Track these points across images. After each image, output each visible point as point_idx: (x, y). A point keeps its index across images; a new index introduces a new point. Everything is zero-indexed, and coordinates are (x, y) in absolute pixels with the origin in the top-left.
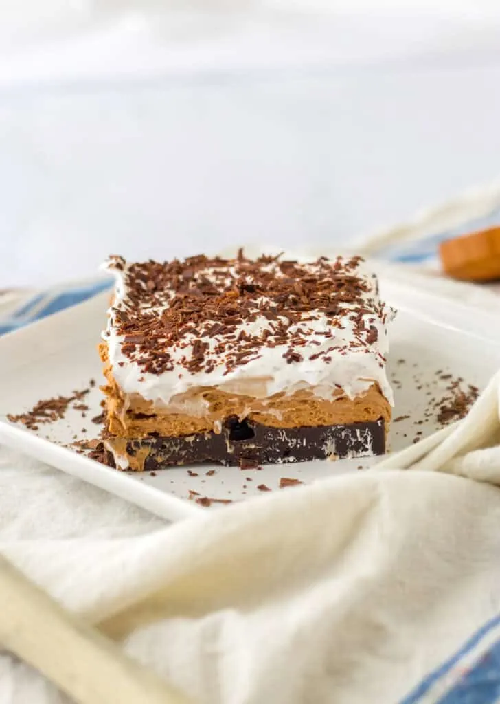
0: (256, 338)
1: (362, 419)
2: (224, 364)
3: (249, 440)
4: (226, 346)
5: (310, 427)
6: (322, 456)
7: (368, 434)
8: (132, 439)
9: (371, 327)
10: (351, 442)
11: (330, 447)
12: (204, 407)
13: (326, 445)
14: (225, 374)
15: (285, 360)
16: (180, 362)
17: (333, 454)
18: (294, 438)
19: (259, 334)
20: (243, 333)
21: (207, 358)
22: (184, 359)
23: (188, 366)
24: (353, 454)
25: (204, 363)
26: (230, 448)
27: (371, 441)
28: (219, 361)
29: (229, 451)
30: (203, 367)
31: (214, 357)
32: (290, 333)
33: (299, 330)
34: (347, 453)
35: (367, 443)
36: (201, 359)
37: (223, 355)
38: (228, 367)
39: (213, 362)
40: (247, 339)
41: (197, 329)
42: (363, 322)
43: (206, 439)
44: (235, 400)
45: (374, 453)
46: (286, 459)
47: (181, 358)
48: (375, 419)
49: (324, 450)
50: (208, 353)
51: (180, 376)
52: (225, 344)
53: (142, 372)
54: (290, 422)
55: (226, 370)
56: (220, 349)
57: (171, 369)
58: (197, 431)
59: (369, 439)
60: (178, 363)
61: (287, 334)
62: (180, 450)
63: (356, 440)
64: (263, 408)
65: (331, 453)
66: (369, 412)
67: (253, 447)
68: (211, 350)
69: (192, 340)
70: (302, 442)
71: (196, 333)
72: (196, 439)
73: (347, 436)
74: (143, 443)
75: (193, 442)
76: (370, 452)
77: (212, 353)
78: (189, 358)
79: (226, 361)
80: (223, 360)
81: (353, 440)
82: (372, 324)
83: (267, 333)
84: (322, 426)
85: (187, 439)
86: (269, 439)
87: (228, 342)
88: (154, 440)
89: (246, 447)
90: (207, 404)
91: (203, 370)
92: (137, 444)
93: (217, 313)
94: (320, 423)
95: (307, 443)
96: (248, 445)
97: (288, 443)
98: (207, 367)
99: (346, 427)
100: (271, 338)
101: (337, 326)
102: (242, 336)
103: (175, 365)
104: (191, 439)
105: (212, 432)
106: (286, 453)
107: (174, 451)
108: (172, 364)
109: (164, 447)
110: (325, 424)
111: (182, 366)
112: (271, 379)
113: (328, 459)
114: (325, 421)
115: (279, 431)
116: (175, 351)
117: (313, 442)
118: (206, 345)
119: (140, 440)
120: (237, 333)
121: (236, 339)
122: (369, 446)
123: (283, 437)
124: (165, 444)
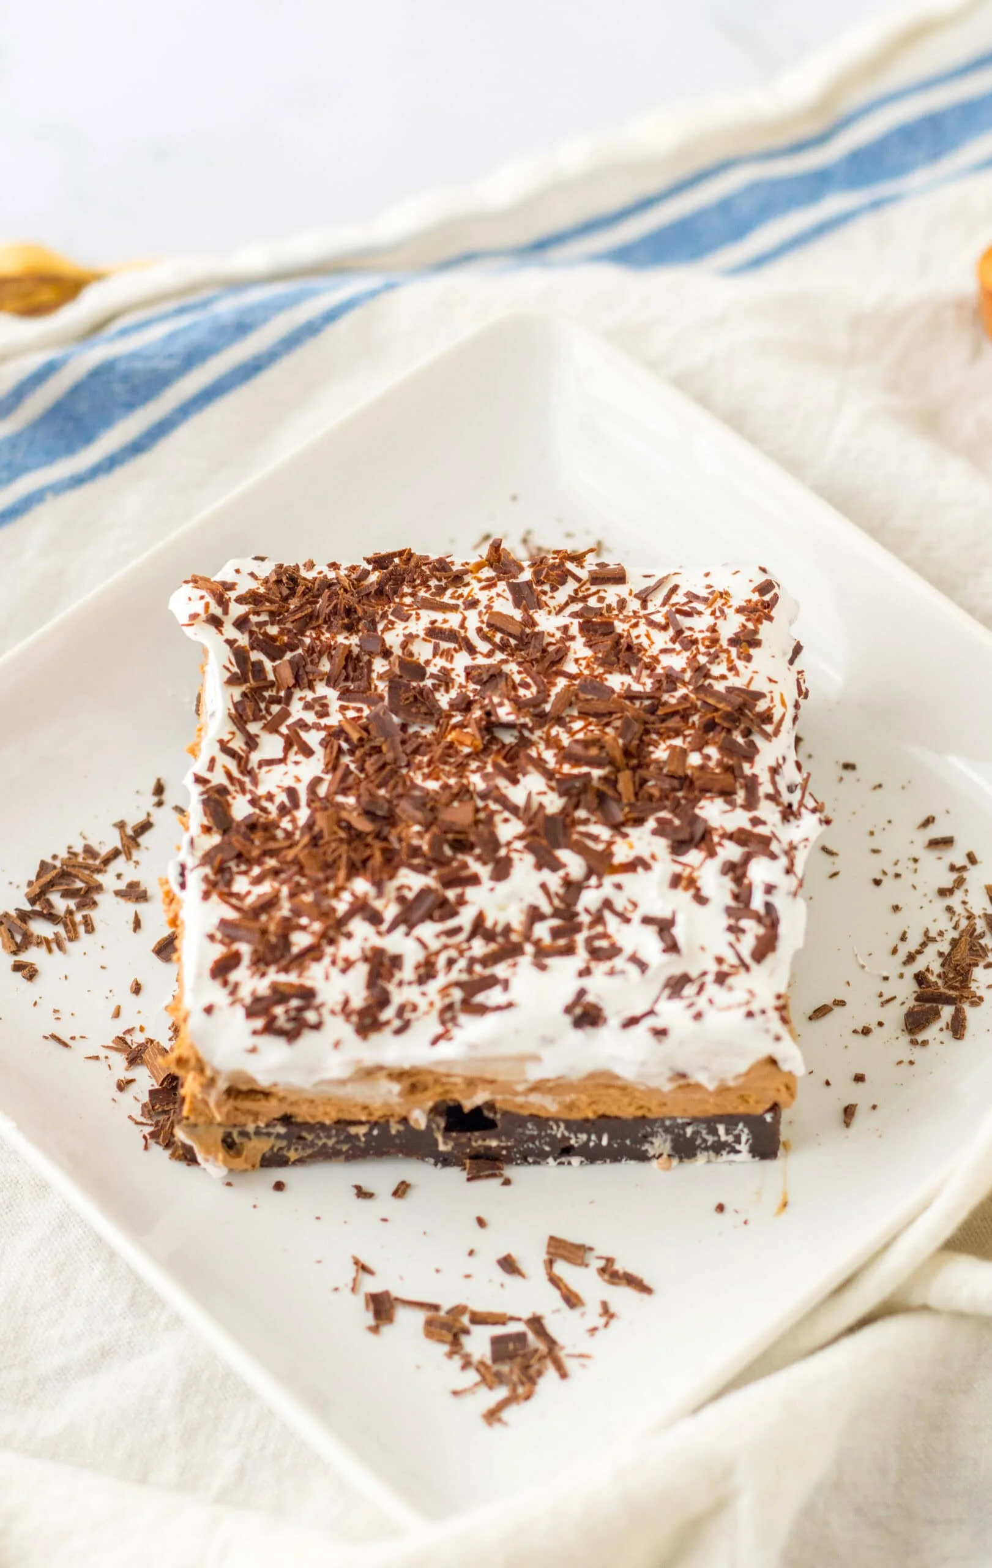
0: (508, 930)
1: (730, 1110)
2: (435, 1014)
3: (487, 1132)
4: (441, 961)
5: (617, 1118)
6: (643, 1157)
7: (742, 1131)
8: (235, 1126)
9: (768, 906)
10: (705, 1141)
11: (660, 1144)
12: (390, 1092)
13: (652, 1143)
14: (435, 1041)
15: (568, 1020)
16: (338, 1008)
17: (665, 1156)
18: (582, 1132)
19: (516, 918)
20: (480, 920)
21: (398, 996)
22: (346, 1002)
23: (354, 1018)
24: (709, 1157)
25: (388, 1014)
26: (445, 1143)
27: (748, 1140)
28: (423, 1004)
29: (442, 1148)
30: (387, 1023)
31: (411, 994)
32: (587, 911)
33: (607, 904)
34: (695, 1155)
35: (740, 1143)
36: (383, 1001)
37: (433, 987)
38: (443, 1023)
39: (409, 1008)
40: (489, 936)
41: (378, 904)
42: (750, 886)
43: (393, 1132)
44: (459, 1080)
45: (754, 1157)
46: (563, 1159)
47: (341, 999)
48: (759, 1110)
49: (647, 1151)
50: (400, 984)
51: (337, 1045)
52: (437, 953)
53: (255, 1033)
54: (575, 1110)
55: (439, 1029)
56: (427, 971)
57: (317, 1027)
58: (374, 1118)
59: (744, 1138)
60: (333, 1012)
61: (577, 914)
62: (338, 1142)
63: (716, 1138)
64: (516, 1094)
65: (661, 1155)
66: (747, 1102)
67: (494, 1143)
68: (408, 972)
69: (368, 945)
70: (600, 1139)
71: (375, 918)
72: (371, 1130)
73: (696, 1133)
74: (258, 1132)
75: (365, 1135)
76: (745, 1155)
77: (410, 983)
78: (358, 1001)
79: (439, 1005)
80: (432, 1004)
81: (710, 1139)
82: (769, 898)
83: (535, 915)
84: (644, 1117)
85: (353, 1130)
86: (528, 1132)
87: (446, 947)
88: (281, 1130)
89: (480, 1142)
90: (396, 1088)
91: (388, 1031)
92: (244, 1134)
93: (425, 848)
94: (639, 1113)
95: (610, 1139)
96: (484, 1140)
97: (569, 1138)
98: (397, 1023)
99: (694, 1121)
100: (542, 931)
101: (692, 892)
102: (479, 928)
103: (327, 1018)
104: (362, 1130)
105: (404, 1120)
106: (566, 1151)
107: (325, 1145)
108: (320, 1015)
109: (301, 1138)
110: (649, 1115)
111: (340, 1020)
112: (536, 1058)
113: (654, 1163)
114: (649, 1110)
115: (551, 1123)
116: (327, 978)
117: (624, 1139)
118: (396, 961)
119: (251, 1128)
120: (465, 918)
121: (463, 936)
122: (743, 1147)
123: (560, 1131)
124: (304, 1134)
